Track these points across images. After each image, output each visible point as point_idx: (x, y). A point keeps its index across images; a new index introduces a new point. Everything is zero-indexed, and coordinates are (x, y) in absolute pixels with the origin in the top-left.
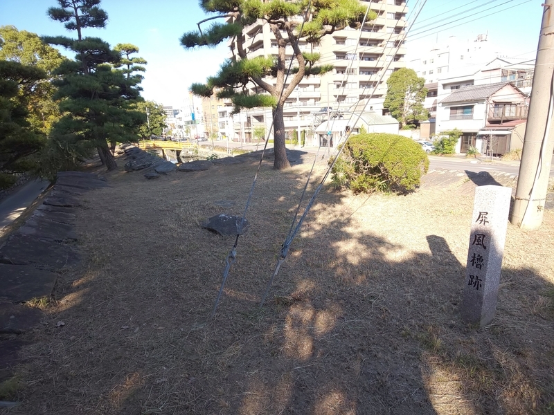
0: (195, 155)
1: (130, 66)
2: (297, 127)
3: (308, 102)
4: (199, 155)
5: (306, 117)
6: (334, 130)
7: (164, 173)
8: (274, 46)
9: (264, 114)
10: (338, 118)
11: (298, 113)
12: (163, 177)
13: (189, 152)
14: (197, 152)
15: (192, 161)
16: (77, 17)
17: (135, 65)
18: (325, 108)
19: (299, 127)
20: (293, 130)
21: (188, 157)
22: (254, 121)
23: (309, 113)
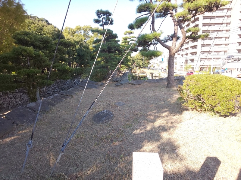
0: (159, 76)
1: (130, 39)
2: (211, 65)
3: (220, 53)
4: (161, 76)
5: (218, 60)
6: (233, 67)
7: (122, 84)
8: (204, 27)
9: (195, 59)
10: (237, 61)
11: (213, 58)
12: (121, 86)
13: (157, 75)
14: (160, 74)
15: (157, 78)
16: (103, 22)
17: (132, 39)
18: (229, 56)
19: (212, 65)
20: (209, 67)
21: (156, 77)
22: (189, 62)
23: (220, 58)
